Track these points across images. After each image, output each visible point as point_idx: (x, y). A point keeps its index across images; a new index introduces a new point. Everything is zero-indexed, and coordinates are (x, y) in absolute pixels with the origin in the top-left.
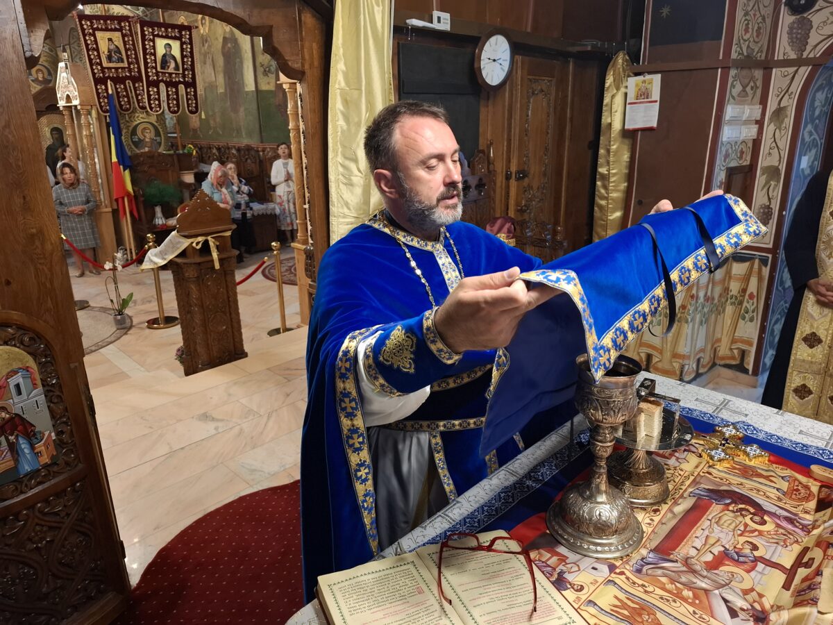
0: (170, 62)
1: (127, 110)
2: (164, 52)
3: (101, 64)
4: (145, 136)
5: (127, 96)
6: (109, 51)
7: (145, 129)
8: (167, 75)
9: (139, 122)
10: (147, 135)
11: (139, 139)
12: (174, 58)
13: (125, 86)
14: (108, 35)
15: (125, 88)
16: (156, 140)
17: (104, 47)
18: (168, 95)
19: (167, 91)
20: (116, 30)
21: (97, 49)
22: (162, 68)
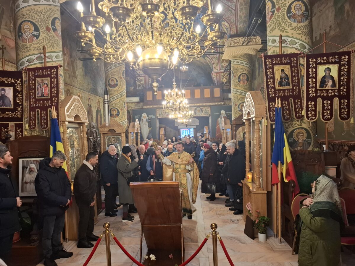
0: (328, 81)
1: (288, 119)
2: (324, 74)
3: (274, 88)
4: (299, 138)
5: (289, 110)
6: (281, 78)
7: (299, 133)
8: (324, 91)
9: (295, 128)
10: (301, 138)
11: (294, 140)
12: (332, 78)
13: (288, 102)
14: (282, 67)
15: (288, 104)
16: (307, 141)
17: (278, 76)
18: (323, 107)
19: (323, 104)
20: (287, 64)
21: (273, 78)
22: (321, 86)
